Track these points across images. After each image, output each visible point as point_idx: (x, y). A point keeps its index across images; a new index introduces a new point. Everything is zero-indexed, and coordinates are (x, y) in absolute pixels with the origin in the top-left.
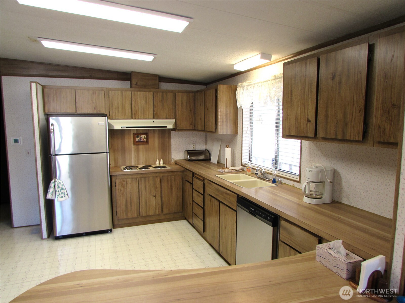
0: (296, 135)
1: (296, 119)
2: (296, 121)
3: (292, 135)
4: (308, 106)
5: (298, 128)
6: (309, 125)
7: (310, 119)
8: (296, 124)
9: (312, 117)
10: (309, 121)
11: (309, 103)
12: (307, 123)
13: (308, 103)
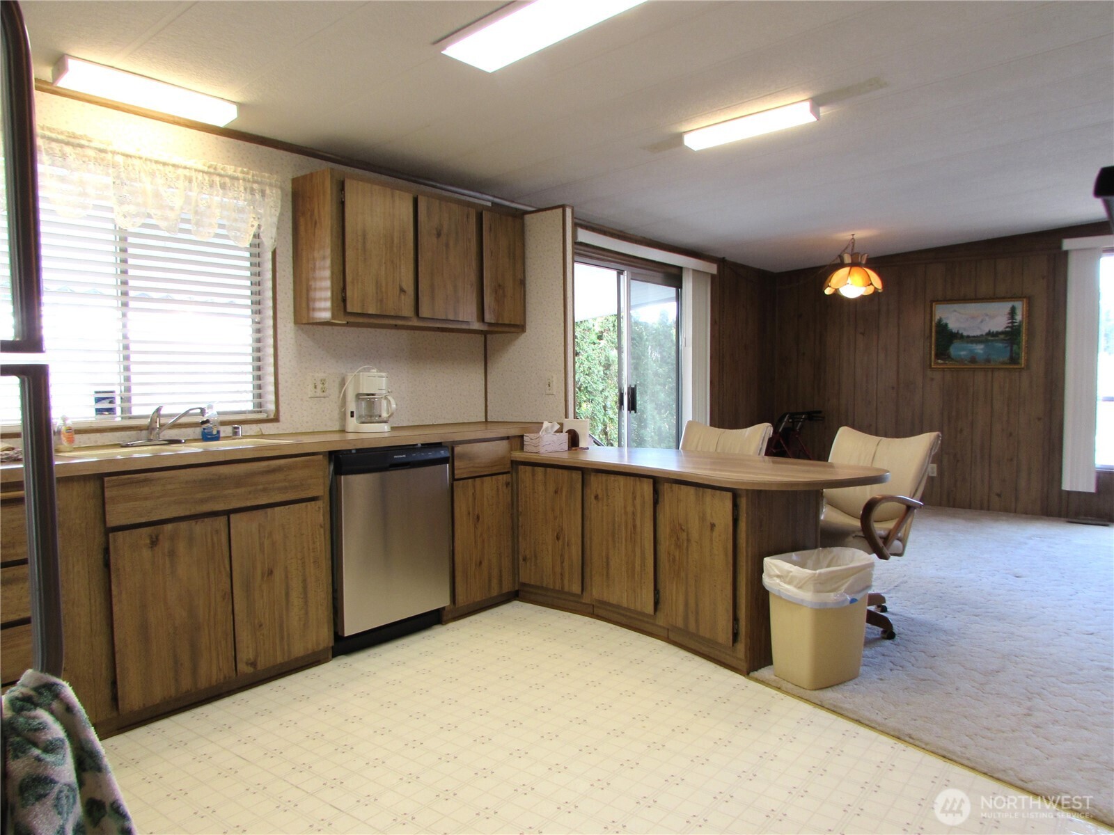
0: (378, 313)
1: (378, 285)
2: (377, 288)
3: (370, 312)
4: (400, 266)
5: (381, 301)
6: (403, 297)
7: (405, 288)
8: (377, 293)
9: (408, 285)
10: (402, 290)
11: (403, 262)
12: (400, 294)
13: (400, 261)
